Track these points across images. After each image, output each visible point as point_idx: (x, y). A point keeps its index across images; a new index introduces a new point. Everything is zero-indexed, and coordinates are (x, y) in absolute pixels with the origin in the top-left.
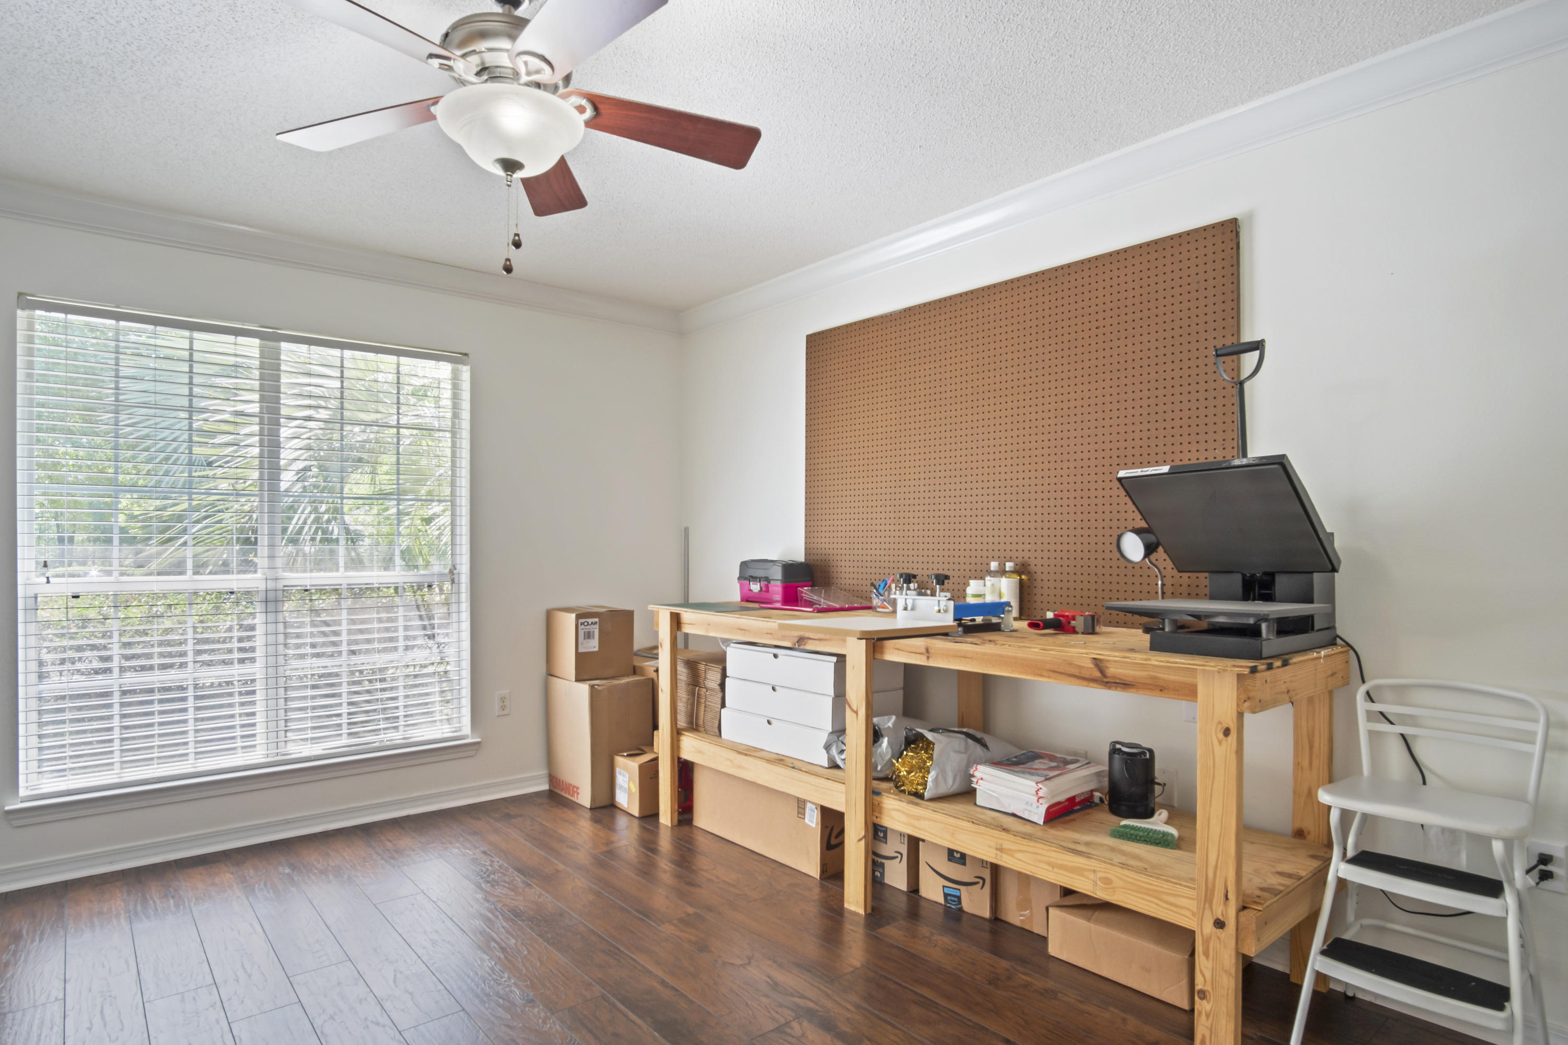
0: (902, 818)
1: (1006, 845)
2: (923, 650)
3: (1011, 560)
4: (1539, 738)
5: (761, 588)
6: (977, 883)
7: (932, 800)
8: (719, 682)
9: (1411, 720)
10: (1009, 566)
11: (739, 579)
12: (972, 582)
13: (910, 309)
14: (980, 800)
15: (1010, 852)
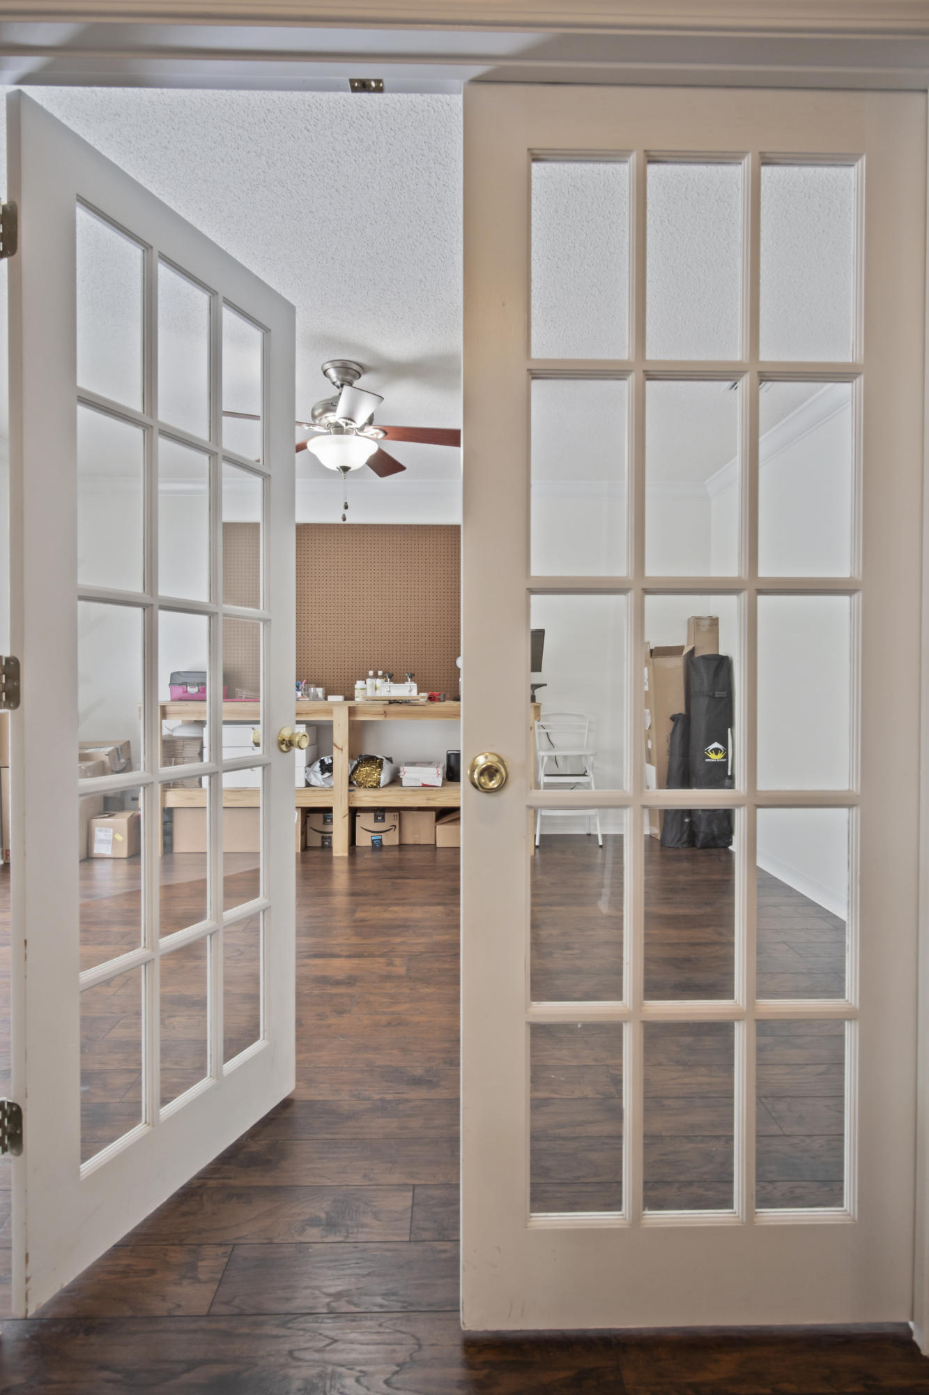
0: (370, 799)
1: (431, 797)
2: (383, 712)
3: (381, 669)
4: (587, 726)
5: (199, 690)
6: (391, 829)
7: (383, 787)
8: (198, 752)
9: (549, 727)
10: (380, 673)
11: (170, 685)
12: (358, 682)
13: (308, 525)
14: (404, 784)
15: (434, 799)
